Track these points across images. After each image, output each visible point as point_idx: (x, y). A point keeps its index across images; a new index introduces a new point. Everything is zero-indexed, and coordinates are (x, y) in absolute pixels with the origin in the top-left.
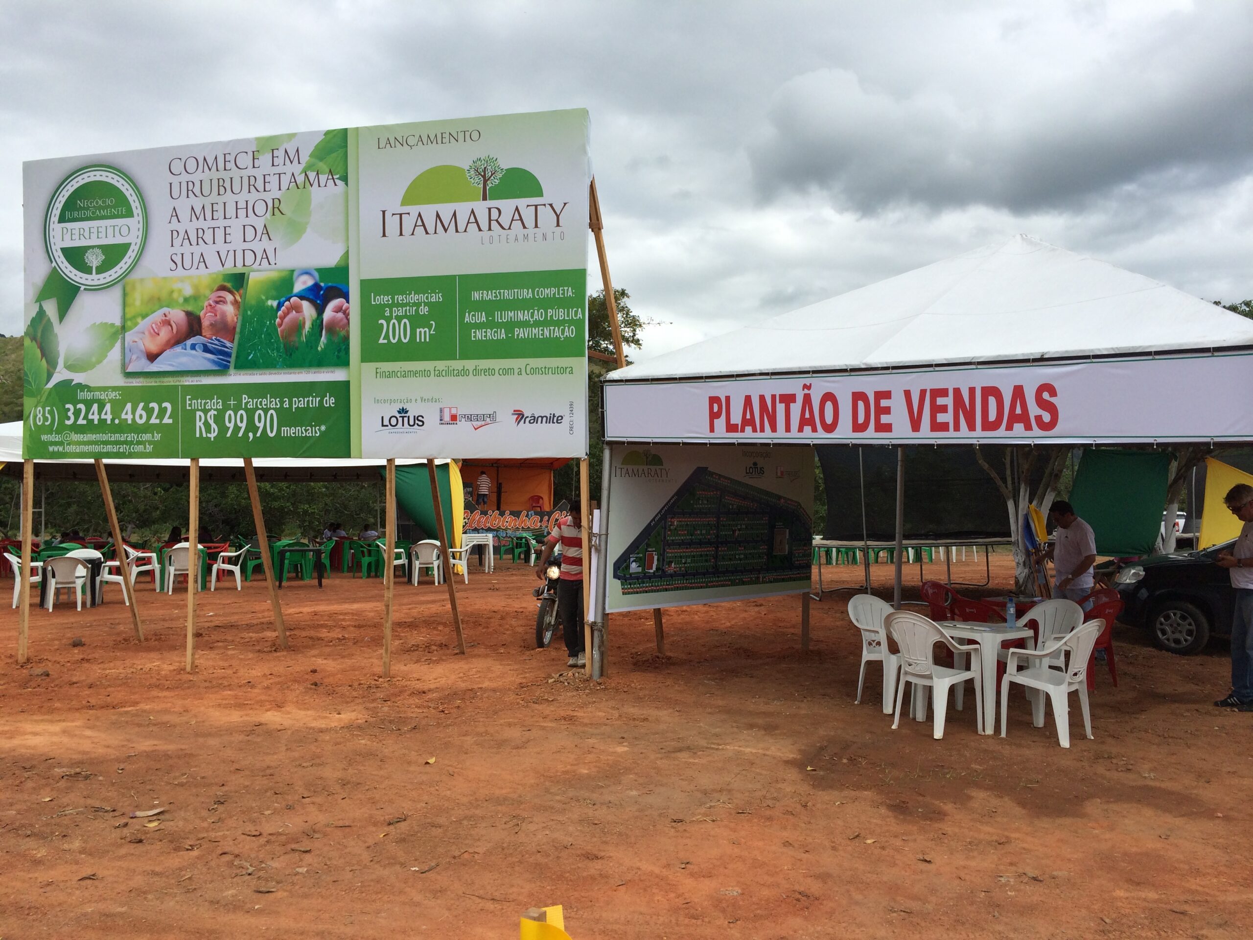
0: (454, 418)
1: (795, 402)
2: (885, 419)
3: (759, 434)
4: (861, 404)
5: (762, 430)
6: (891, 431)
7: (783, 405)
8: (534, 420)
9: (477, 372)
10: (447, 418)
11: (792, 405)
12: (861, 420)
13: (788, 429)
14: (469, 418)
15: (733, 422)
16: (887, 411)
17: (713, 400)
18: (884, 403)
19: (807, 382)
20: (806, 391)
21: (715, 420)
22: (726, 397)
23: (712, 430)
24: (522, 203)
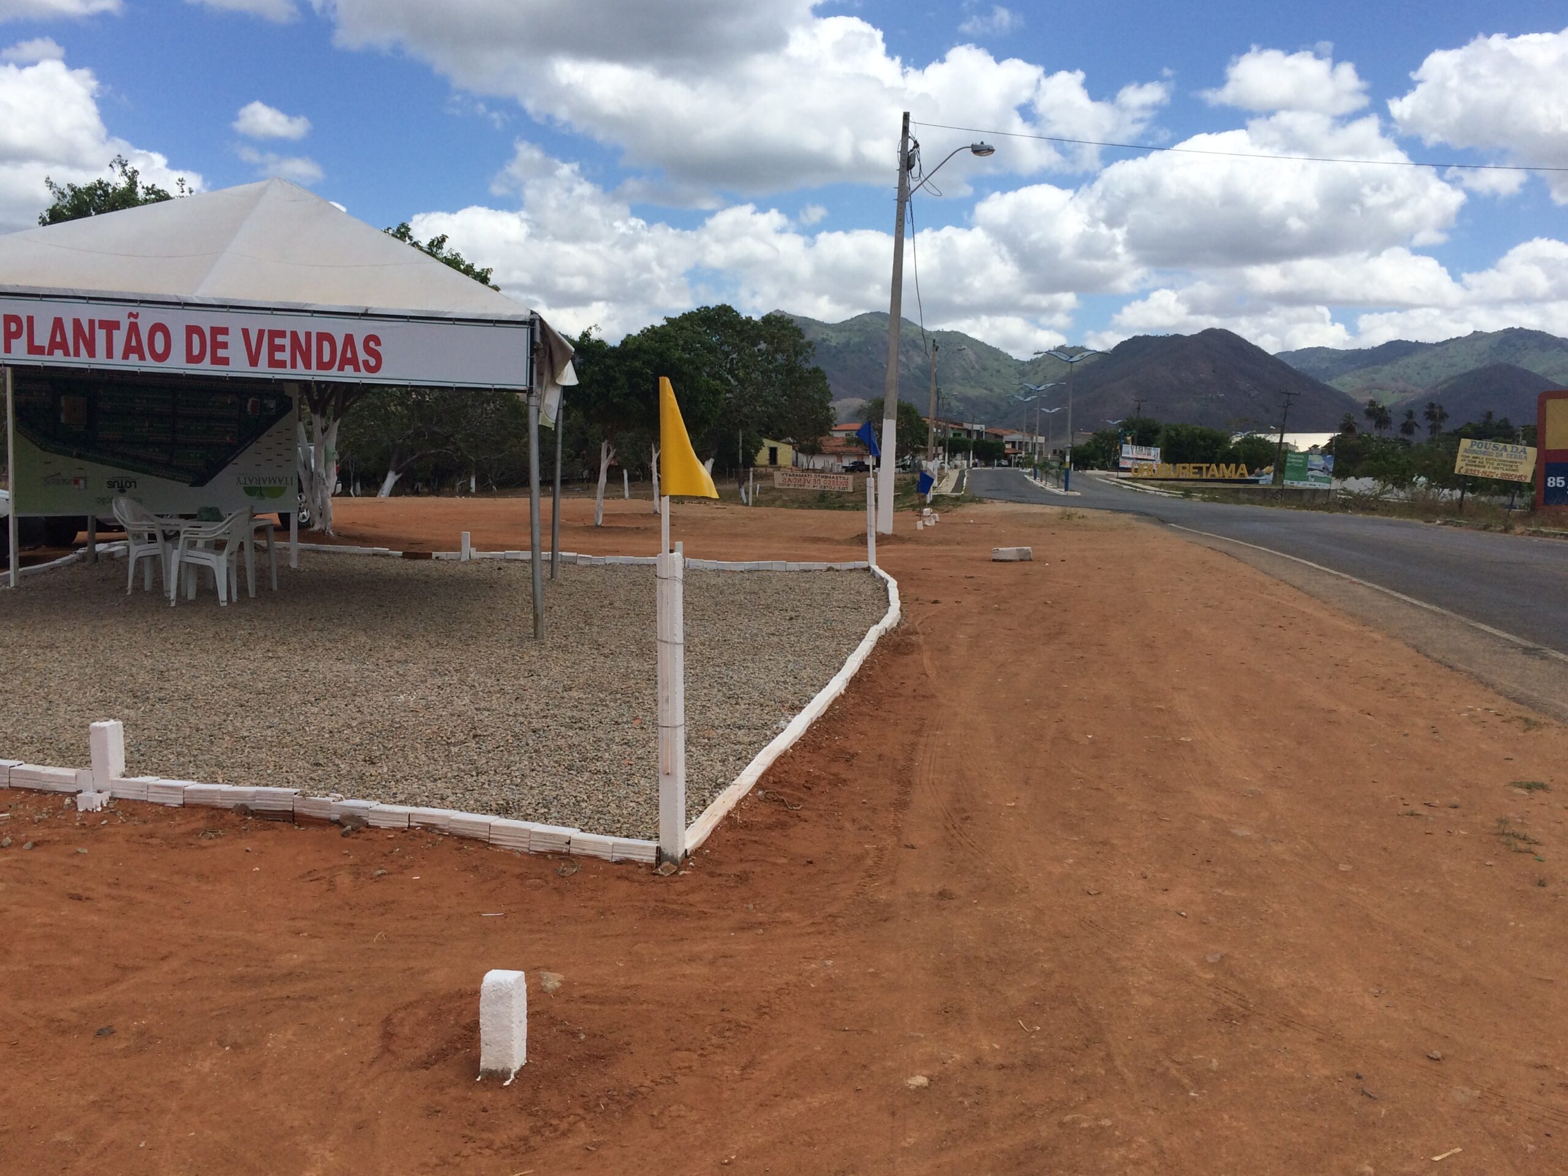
1: (118, 328)
2: (221, 353)
3: (72, 358)
4: (196, 338)
5: (77, 353)
6: (228, 364)
7: (104, 331)
11: (115, 332)
12: (196, 351)
13: (110, 354)
15: (37, 342)
16: (225, 345)
17: (8, 319)
18: (221, 338)
19: (134, 311)
20: (132, 319)
21: (13, 341)
22: (28, 317)
23: (8, 349)
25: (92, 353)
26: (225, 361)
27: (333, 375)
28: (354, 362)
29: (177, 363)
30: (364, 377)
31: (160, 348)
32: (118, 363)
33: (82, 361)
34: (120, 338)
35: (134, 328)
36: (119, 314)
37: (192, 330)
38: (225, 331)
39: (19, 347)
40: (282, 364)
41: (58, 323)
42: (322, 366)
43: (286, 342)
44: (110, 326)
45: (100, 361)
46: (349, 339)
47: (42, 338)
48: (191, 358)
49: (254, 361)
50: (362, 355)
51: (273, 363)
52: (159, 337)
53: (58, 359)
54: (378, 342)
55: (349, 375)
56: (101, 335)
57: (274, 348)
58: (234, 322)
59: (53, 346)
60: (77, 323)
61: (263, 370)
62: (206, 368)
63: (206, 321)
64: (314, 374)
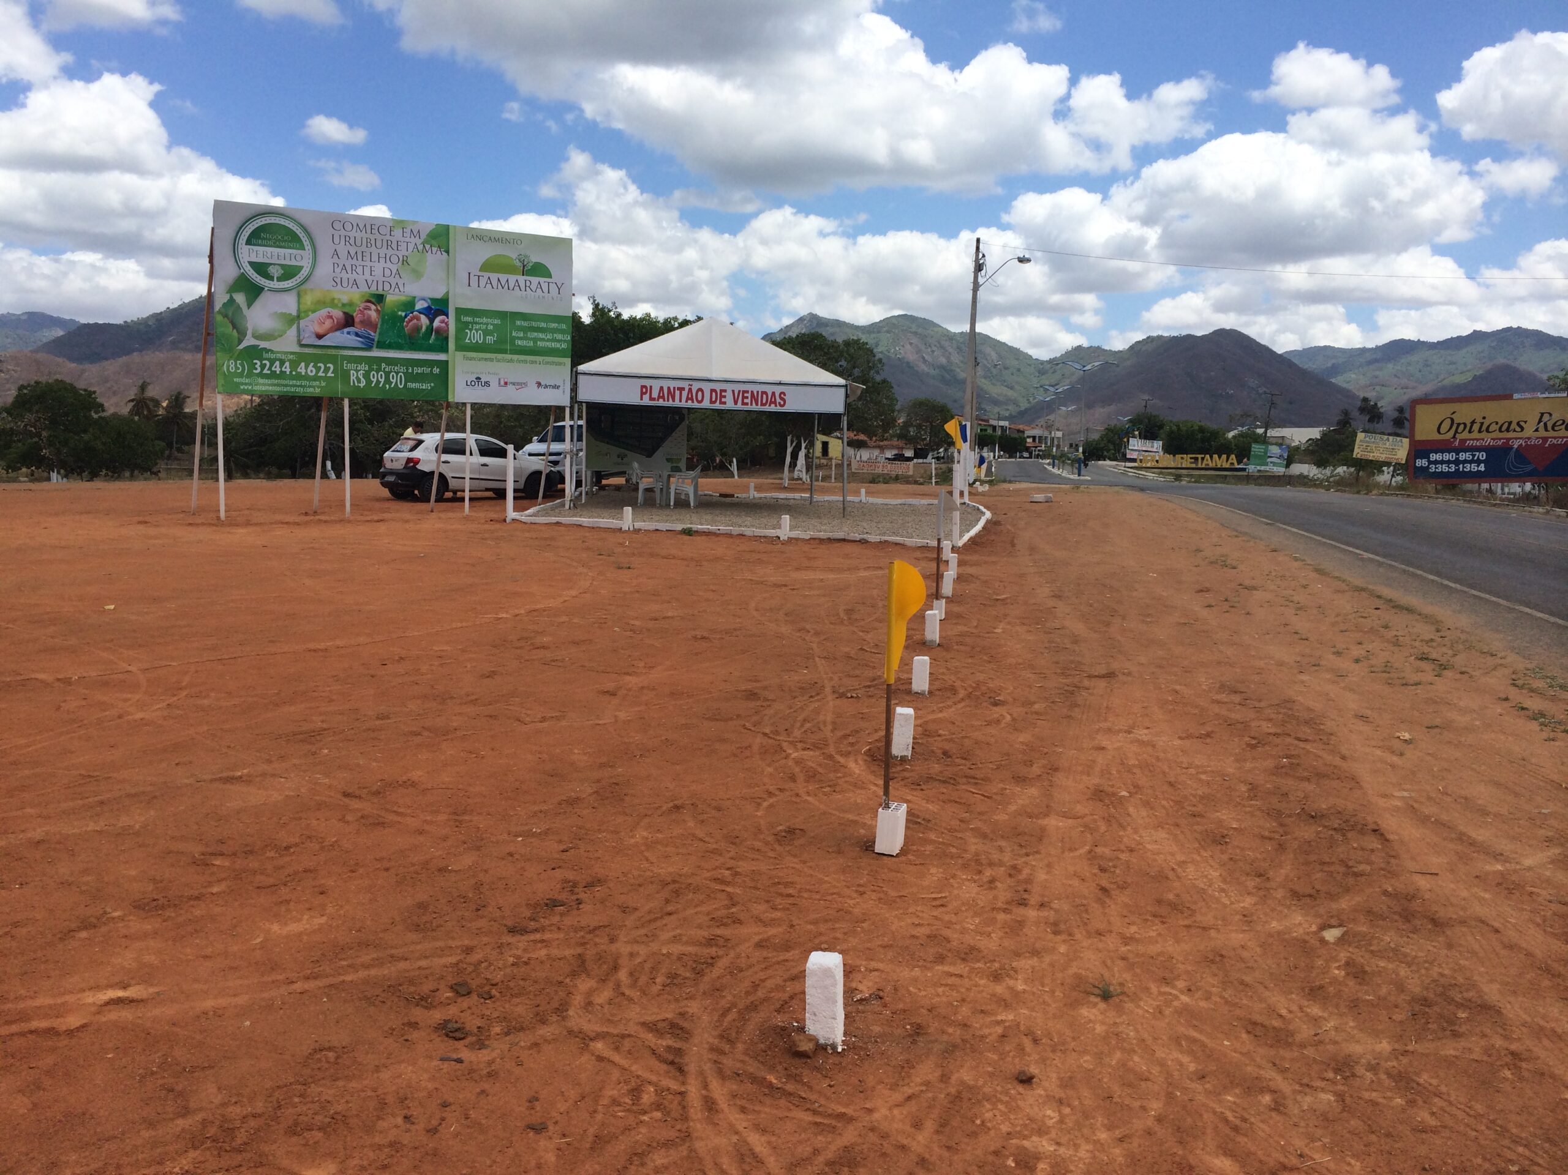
0: (506, 383)
2: (723, 400)
3: (666, 403)
4: (714, 393)
5: (668, 401)
7: (679, 391)
9: (519, 361)
10: (502, 383)
11: (683, 391)
12: (713, 399)
13: (680, 401)
14: (514, 384)
15: (653, 397)
16: (724, 397)
17: (644, 386)
18: (723, 394)
19: (692, 383)
20: (690, 386)
21: (644, 396)
22: (651, 386)
23: (642, 399)
24: (542, 280)
25: (674, 400)
26: (725, 403)
27: (767, 408)
28: (775, 402)
29: (706, 404)
30: (779, 409)
31: (700, 398)
32: (683, 404)
33: (670, 403)
34: (685, 394)
35: (690, 390)
36: (685, 384)
37: (712, 391)
38: (725, 391)
39: (646, 397)
40: (747, 404)
41: (662, 388)
42: (762, 404)
43: (749, 395)
44: (681, 389)
45: (677, 403)
46: (773, 394)
47: (655, 395)
48: (712, 402)
49: (736, 403)
50: (778, 400)
51: (743, 403)
52: (700, 394)
53: (661, 403)
54: (784, 394)
55: (773, 408)
56: (677, 393)
57: (744, 398)
58: (729, 387)
59: (659, 397)
60: (669, 388)
61: (739, 406)
62: (717, 406)
63: (718, 387)
64: (759, 408)
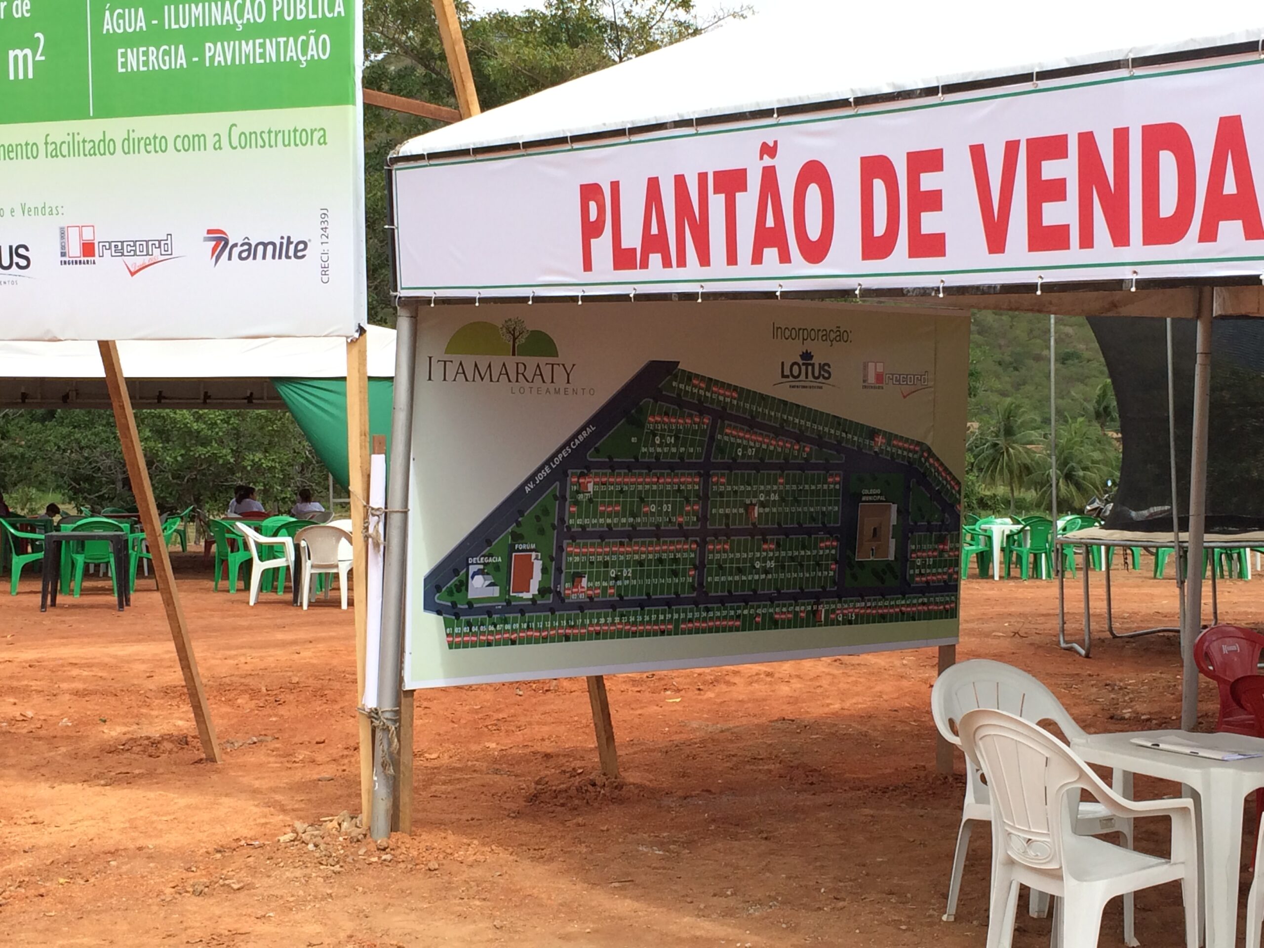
0: (88, 249)
1: (744, 188)
2: (930, 223)
3: (675, 272)
4: (879, 187)
5: (682, 263)
6: (943, 254)
7: (722, 197)
8: (249, 251)
10: (75, 250)
11: (739, 196)
12: (880, 228)
13: (732, 259)
14: (119, 249)
15: (625, 245)
16: (934, 201)
17: (590, 192)
18: (928, 181)
19: (769, 136)
20: (767, 161)
21: (593, 241)
22: (612, 183)
23: (588, 266)
25: (704, 260)
26: (937, 244)
29: (845, 263)
31: (814, 222)
33: (690, 273)
34: (747, 210)
35: (769, 183)
37: (872, 169)
38: (935, 159)
39: (602, 253)
40: (1060, 237)
41: (653, 192)
42: (1156, 229)
43: (1070, 167)
44: (732, 184)
45: (717, 273)
46: (1230, 134)
47: (632, 230)
48: (871, 244)
49: (996, 234)
51: (1039, 236)
52: (814, 198)
53: (656, 275)
56: (717, 203)
57: (1040, 193)
64: (1138, 260)
